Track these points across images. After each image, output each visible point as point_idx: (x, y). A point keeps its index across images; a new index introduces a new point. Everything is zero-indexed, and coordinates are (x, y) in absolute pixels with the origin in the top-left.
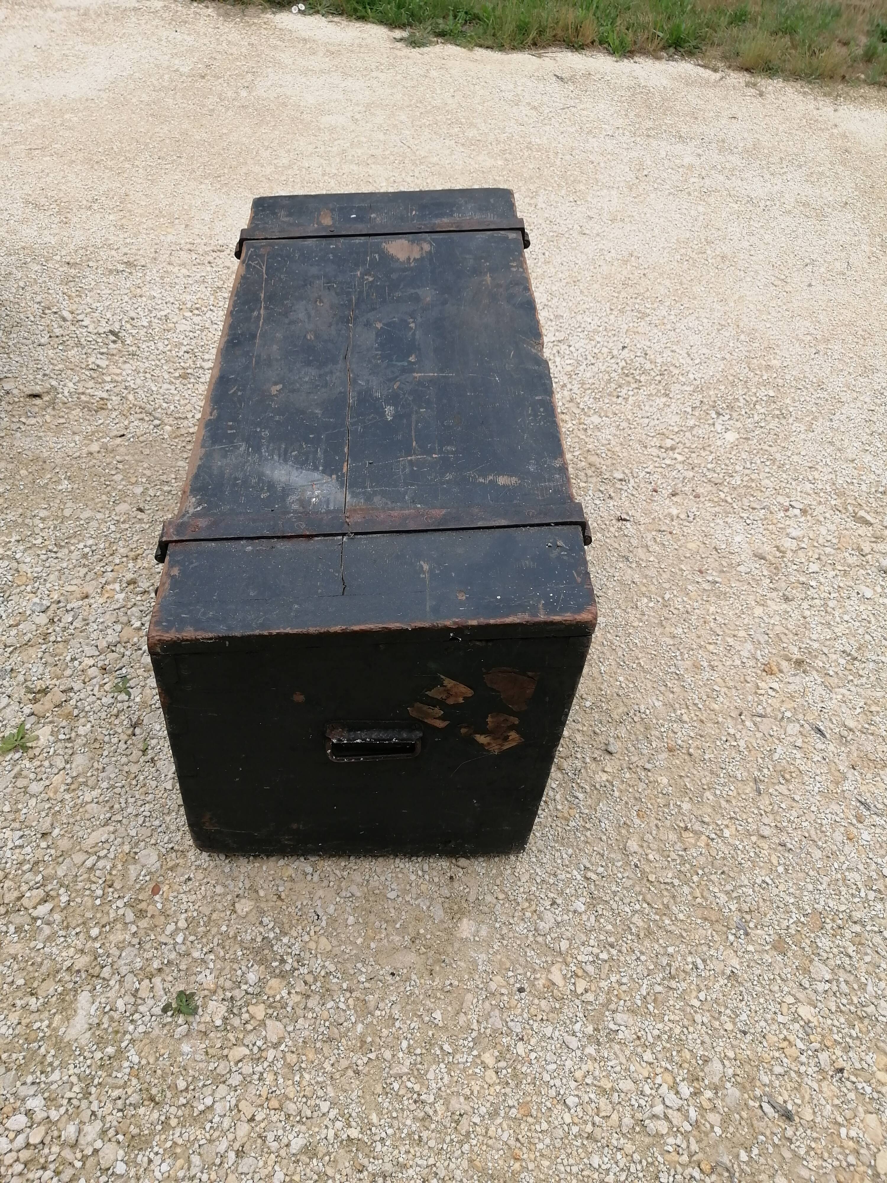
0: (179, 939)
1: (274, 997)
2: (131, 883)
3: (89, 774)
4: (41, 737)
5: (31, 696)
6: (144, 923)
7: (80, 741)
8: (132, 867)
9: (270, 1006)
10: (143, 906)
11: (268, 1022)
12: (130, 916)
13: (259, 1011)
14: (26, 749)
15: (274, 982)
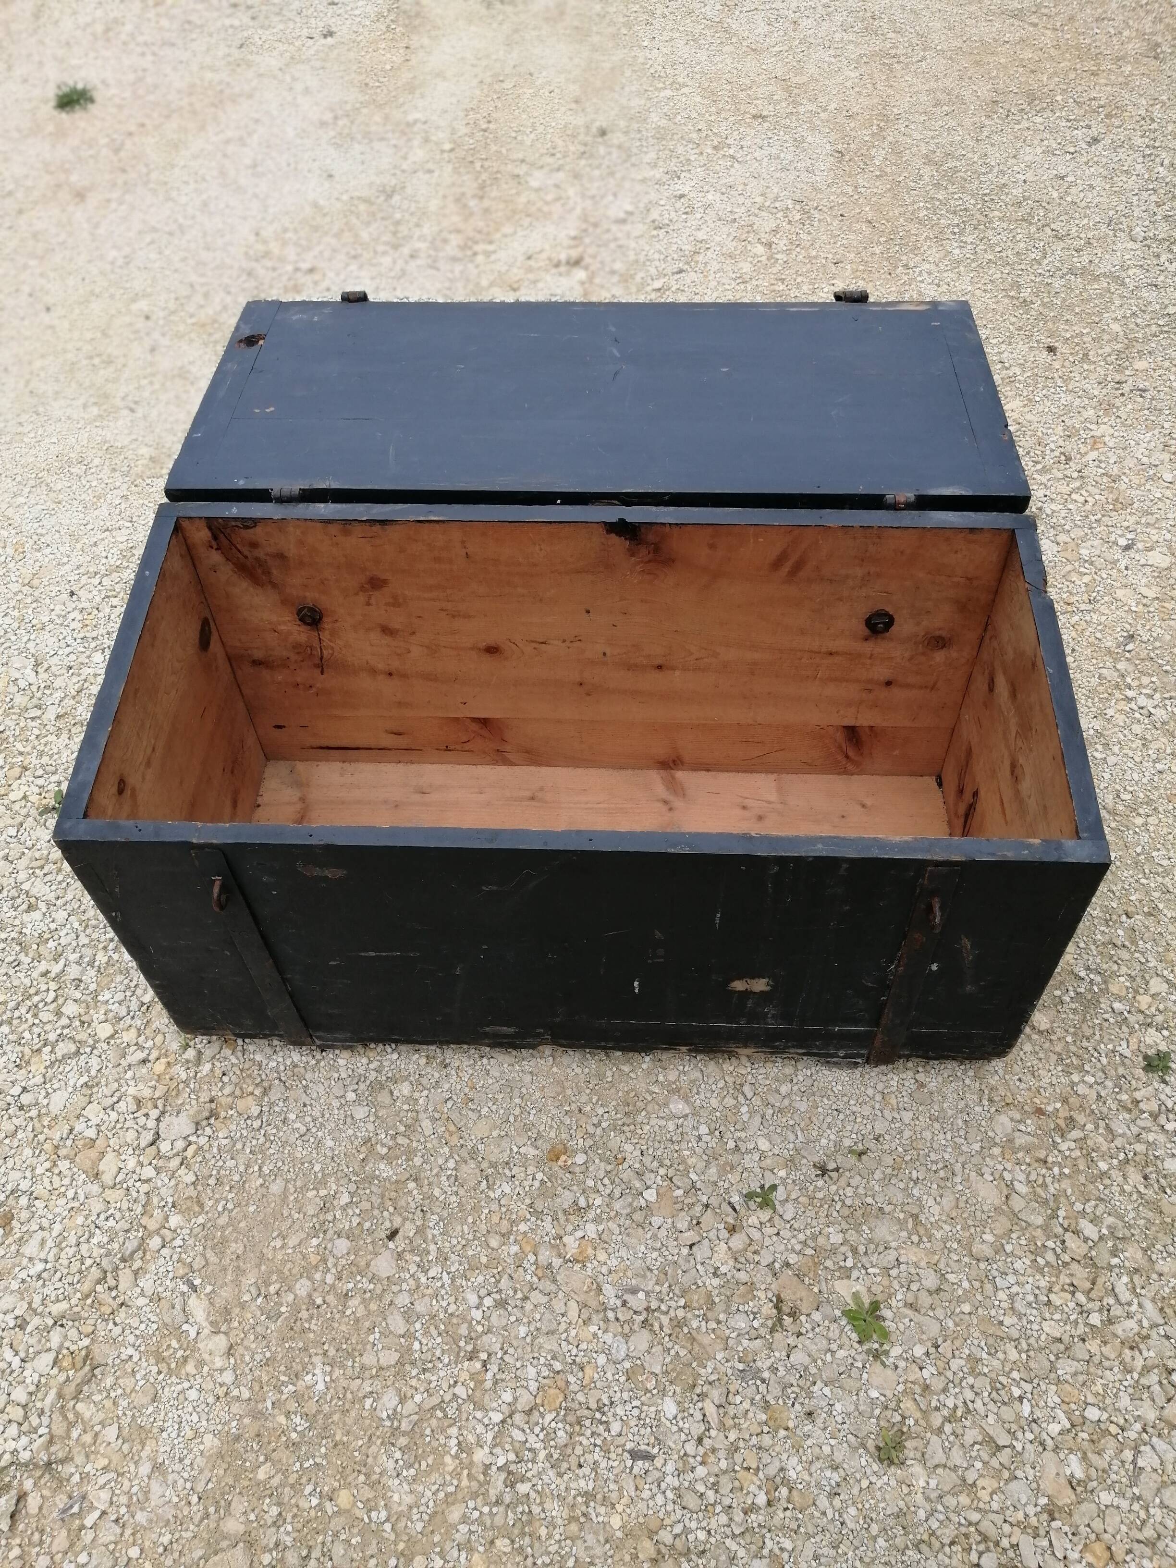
0: (1090, 1079)
1: (1127, 988)
2: (1036, 1141)
3: (902, 1216)
4: (854, 1290)
5: (787, 1320)
6: (1081, 1118)
7: (852, 1236)
8: (1018, 1142)
9: (1137, 992)
10: (1061, 1123)
11: (1152, 992)
12: (1076, 1134)
13: (1144, 1001)
14: (875, 1306)
15: (1114, 988)
